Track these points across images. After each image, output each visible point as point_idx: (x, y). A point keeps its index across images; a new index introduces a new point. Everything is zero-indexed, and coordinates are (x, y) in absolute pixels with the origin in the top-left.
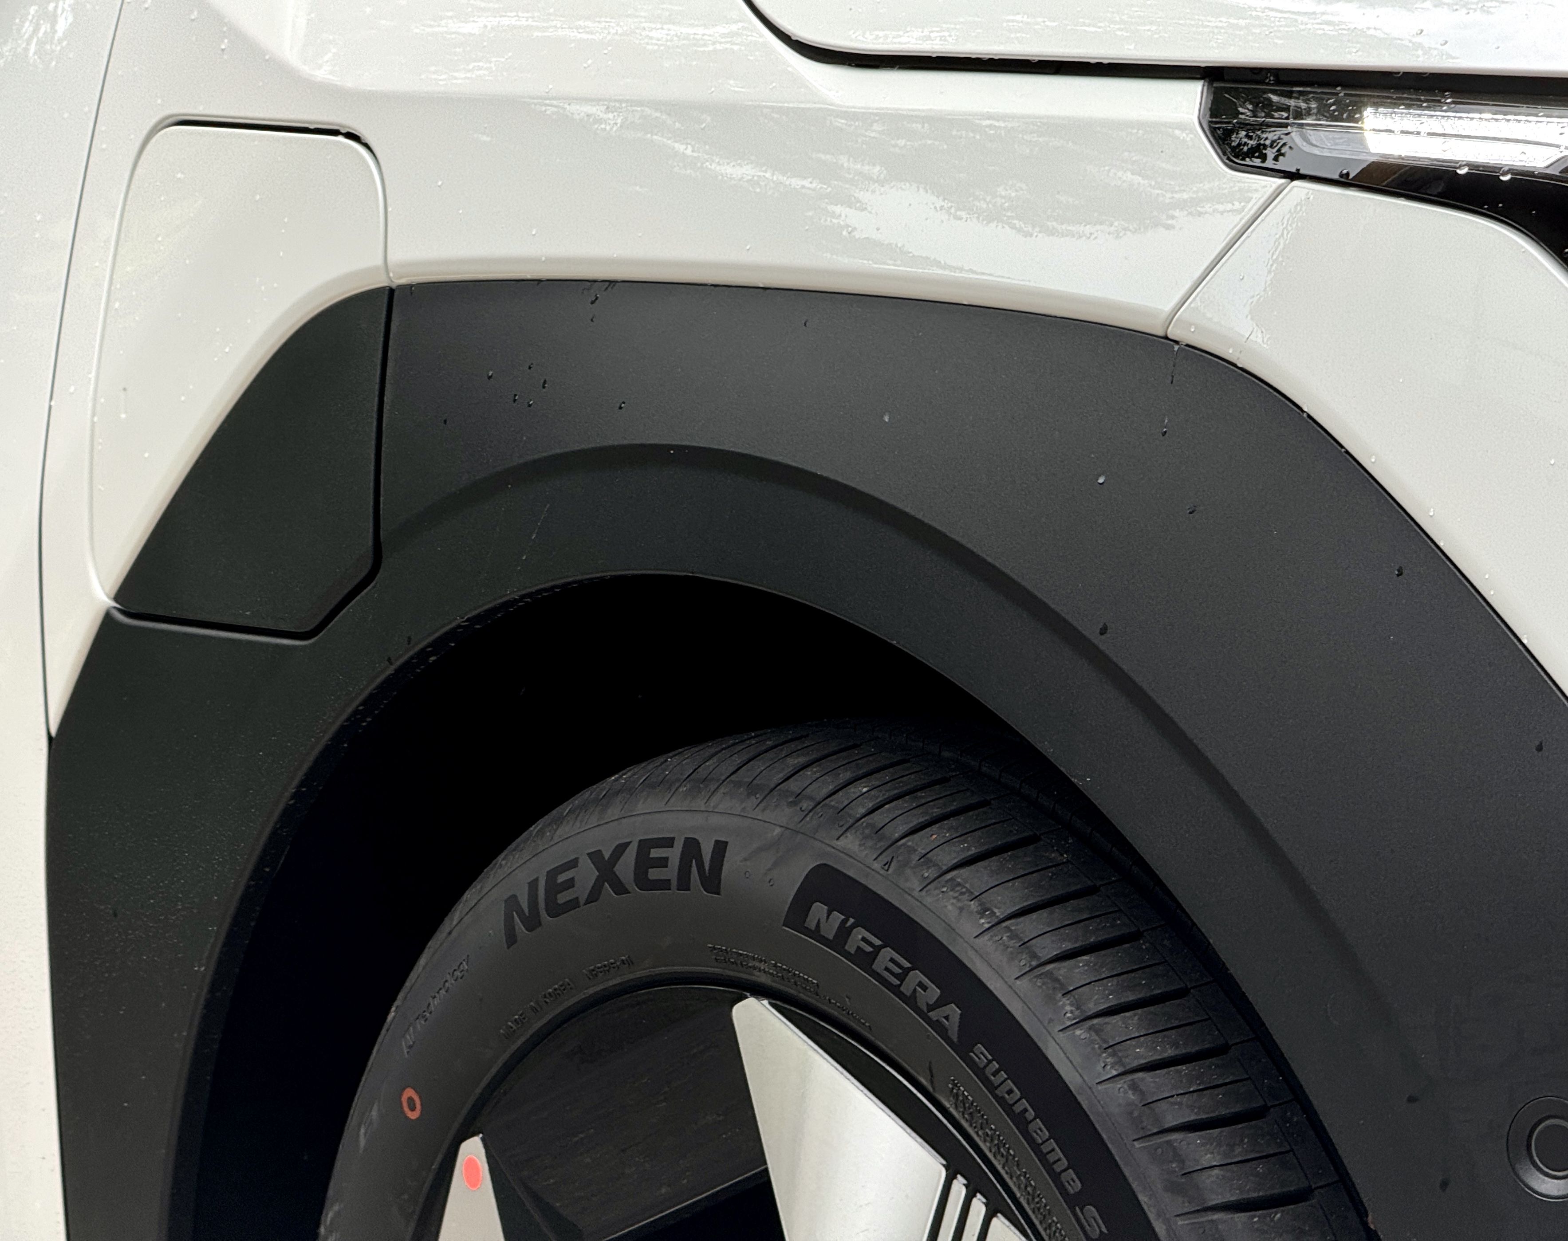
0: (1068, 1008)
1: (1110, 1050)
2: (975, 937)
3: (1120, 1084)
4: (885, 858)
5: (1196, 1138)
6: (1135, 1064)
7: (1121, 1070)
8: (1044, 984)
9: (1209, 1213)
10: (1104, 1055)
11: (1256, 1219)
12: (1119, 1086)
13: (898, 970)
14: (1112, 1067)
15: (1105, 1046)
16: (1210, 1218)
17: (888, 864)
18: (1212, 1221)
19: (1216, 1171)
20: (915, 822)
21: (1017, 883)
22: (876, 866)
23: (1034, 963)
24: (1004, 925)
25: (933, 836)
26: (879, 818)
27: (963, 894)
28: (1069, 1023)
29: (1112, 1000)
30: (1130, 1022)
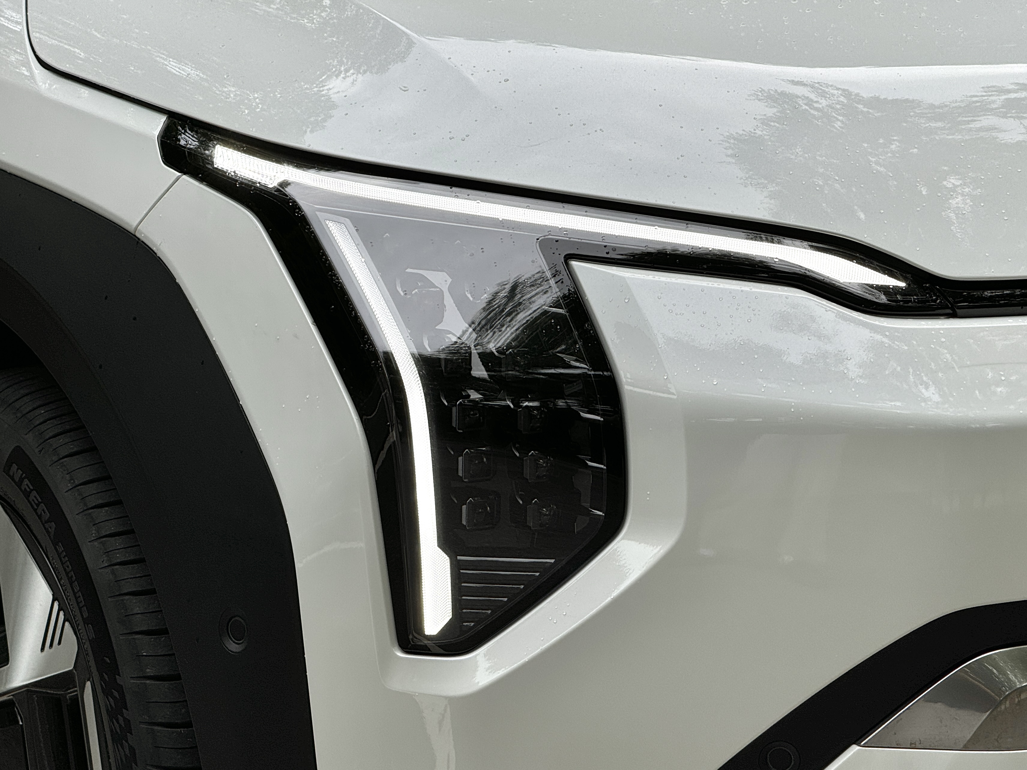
0: (94, 532)
1: (107, 554)
2: (66, 492)
3: (108, 570)
4: (40, 448)
5: (134, 599)
6: (115, 561)
7: (110, 564)
8: (87, 518)
9: (133, 635)
10: (104, 556)
11: (152, 640)
12: (107, 571)
13: (37, 502)
14: (106, 562)
15: (105, 551)
16: (134, 637)
17: (40, 451)
18: (134, 638)
19: (139, 616)
20: (57, 431)
21: (88, 468)
22: (37, 450)
23: (85, 508)
24: (78, 488)
25: (61, 440)
26: (43, 427)
27: (64, 470)
28: (93, 539)
29: (113, 530)
30: (118, 541)
